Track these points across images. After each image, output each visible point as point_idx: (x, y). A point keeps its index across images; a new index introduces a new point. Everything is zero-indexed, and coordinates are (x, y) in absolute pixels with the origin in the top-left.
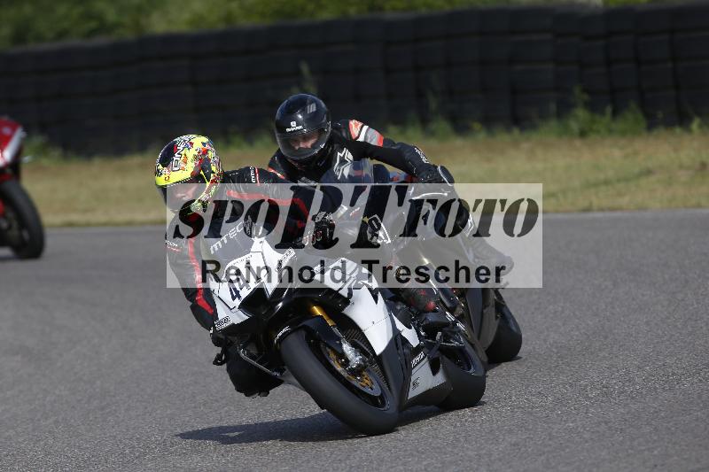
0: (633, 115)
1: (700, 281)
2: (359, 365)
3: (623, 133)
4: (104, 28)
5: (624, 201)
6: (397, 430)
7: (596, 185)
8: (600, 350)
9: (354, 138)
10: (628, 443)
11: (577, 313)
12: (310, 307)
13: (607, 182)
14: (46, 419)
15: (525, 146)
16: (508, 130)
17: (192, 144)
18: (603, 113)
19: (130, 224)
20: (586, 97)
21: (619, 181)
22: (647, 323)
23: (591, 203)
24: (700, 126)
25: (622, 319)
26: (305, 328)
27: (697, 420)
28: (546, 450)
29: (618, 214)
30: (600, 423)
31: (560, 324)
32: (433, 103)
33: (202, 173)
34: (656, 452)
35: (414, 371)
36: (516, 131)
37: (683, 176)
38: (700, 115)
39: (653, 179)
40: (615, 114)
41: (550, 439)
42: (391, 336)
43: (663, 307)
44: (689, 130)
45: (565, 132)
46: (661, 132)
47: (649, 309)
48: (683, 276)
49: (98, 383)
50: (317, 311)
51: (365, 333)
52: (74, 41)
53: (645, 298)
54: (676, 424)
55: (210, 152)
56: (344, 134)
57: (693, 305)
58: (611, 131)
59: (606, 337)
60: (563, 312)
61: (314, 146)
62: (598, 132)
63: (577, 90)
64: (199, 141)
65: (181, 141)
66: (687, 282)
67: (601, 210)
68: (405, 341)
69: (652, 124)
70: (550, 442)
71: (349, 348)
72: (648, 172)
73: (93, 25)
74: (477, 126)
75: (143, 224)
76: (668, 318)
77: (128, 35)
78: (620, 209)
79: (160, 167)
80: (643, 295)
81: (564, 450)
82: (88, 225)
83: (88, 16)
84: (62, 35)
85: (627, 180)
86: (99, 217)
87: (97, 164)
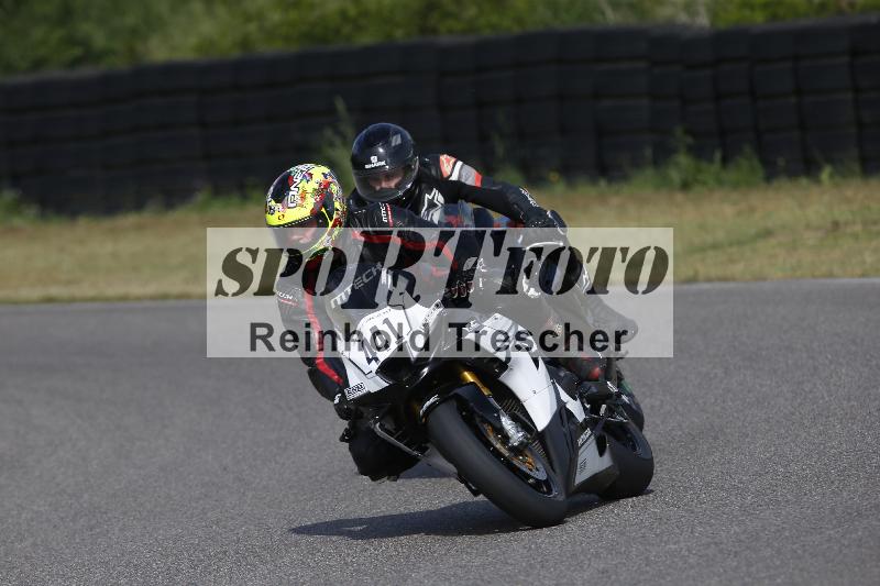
0: (748, 162)
1: (833, 367)
2: (521, 443)
3: (736, 186)
4: (90, 55)
5: (738, 269)
6: (565, 522)
7: (702, 249)
8: (709, 454)
9: (445, 176)
10: (744, 569)
11: (680, 408)
12: (461, 373)
13: (715, 246)
14: (21, 540)
15: (615, 201)
16: (594, 181)
17: (311, 175)
18: (711, 160)
19: (124, 298)
20: (690, 140)
21: (731, 245)
22: (767, 421)
23: (696, 273)
24: (831, 176)
25: (735, 415)
26: (457, 397)
27: (829, 541)
28: (642, 578)
29: (731, 285)
30: (709, 545)
31: (658, 422)
32: (500, 149)
33: (323, 210)
34: (779, 581)
35: (580, 451)
36: (603, 183)
37: (811, 238)
38: (830, 161)
39: (773, 241)
40: (725, 161)
41: (646, 565)
42: (555, 408)
43: (786, 400)
44: (818, 181)
45: (664, 183)
46: (783, 183)
47: (769, 403)
48: (811, 361)
49: (86, 496)
50: (469, 377)
51: (525, 404)
52: (54, 73)
53: (764, 389)
54: (804, 546)
55: (332, 186)
56: (433, 172)
57: (823, 398)
58: (720, 183)
59: (716, 438)
60: (661, 406)
61: (398, 187)
62: (704, 183)
63: (679, 131)
64: (319, 172)
65: (298, 171)
66: (815, 368)
67: (709, 280)
68: (570, 415)
69: (771, 173)
70: (648, 568)
71: (509, 422)
72: (767, 233)
73: (77, 52)
74: (554, 176)
75: (139, 299)
76: (793, 414)
77: (120, 64)
78: (733, 279)
79: (273, 203)
80: (761, 386)
81: (664, 578)
82: (72, 300)
83: (71, 41)
84: (38, 64)
85: (740, 243)
86: (86, 290)
87: (83, 225)
